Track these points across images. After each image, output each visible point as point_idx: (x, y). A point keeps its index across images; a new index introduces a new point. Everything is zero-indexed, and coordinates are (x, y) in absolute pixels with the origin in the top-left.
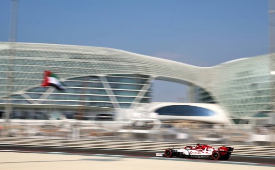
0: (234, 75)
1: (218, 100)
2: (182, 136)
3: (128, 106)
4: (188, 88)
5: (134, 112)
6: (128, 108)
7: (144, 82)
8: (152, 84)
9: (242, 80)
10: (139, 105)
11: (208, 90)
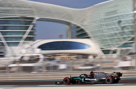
0: (105, 14)
1: (90, 35)
2: (62, 66)
3: (17, 44)
4: (67, 27)
5: (23, 49)
6: (17, 46)
7: (30, 23)
8: (34, 24)
9: (110, 18)
10: (24, 43)
11: (83, 27)
